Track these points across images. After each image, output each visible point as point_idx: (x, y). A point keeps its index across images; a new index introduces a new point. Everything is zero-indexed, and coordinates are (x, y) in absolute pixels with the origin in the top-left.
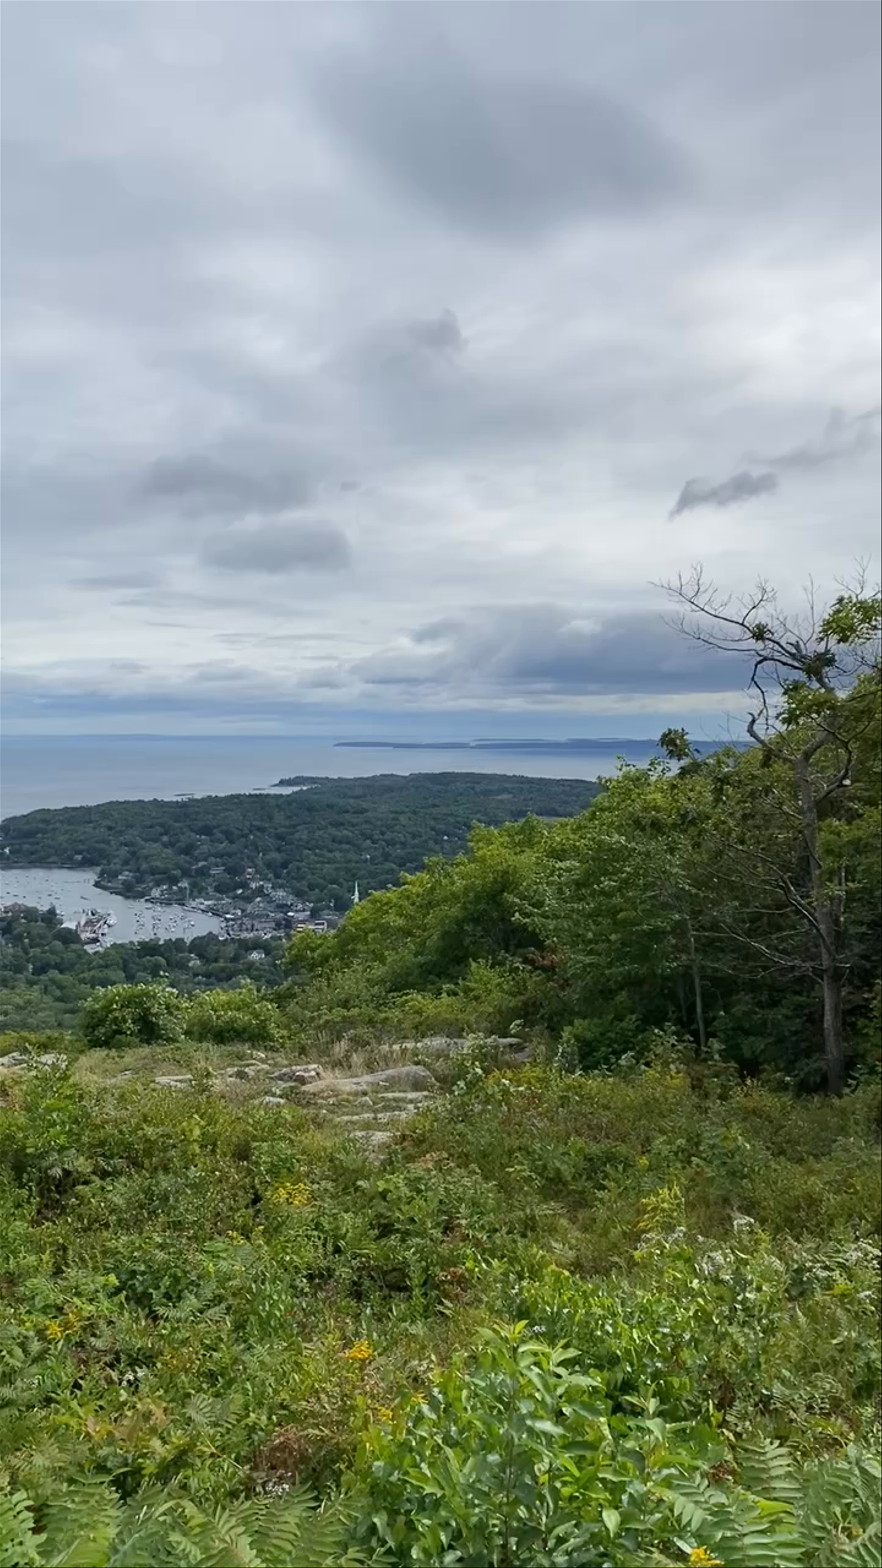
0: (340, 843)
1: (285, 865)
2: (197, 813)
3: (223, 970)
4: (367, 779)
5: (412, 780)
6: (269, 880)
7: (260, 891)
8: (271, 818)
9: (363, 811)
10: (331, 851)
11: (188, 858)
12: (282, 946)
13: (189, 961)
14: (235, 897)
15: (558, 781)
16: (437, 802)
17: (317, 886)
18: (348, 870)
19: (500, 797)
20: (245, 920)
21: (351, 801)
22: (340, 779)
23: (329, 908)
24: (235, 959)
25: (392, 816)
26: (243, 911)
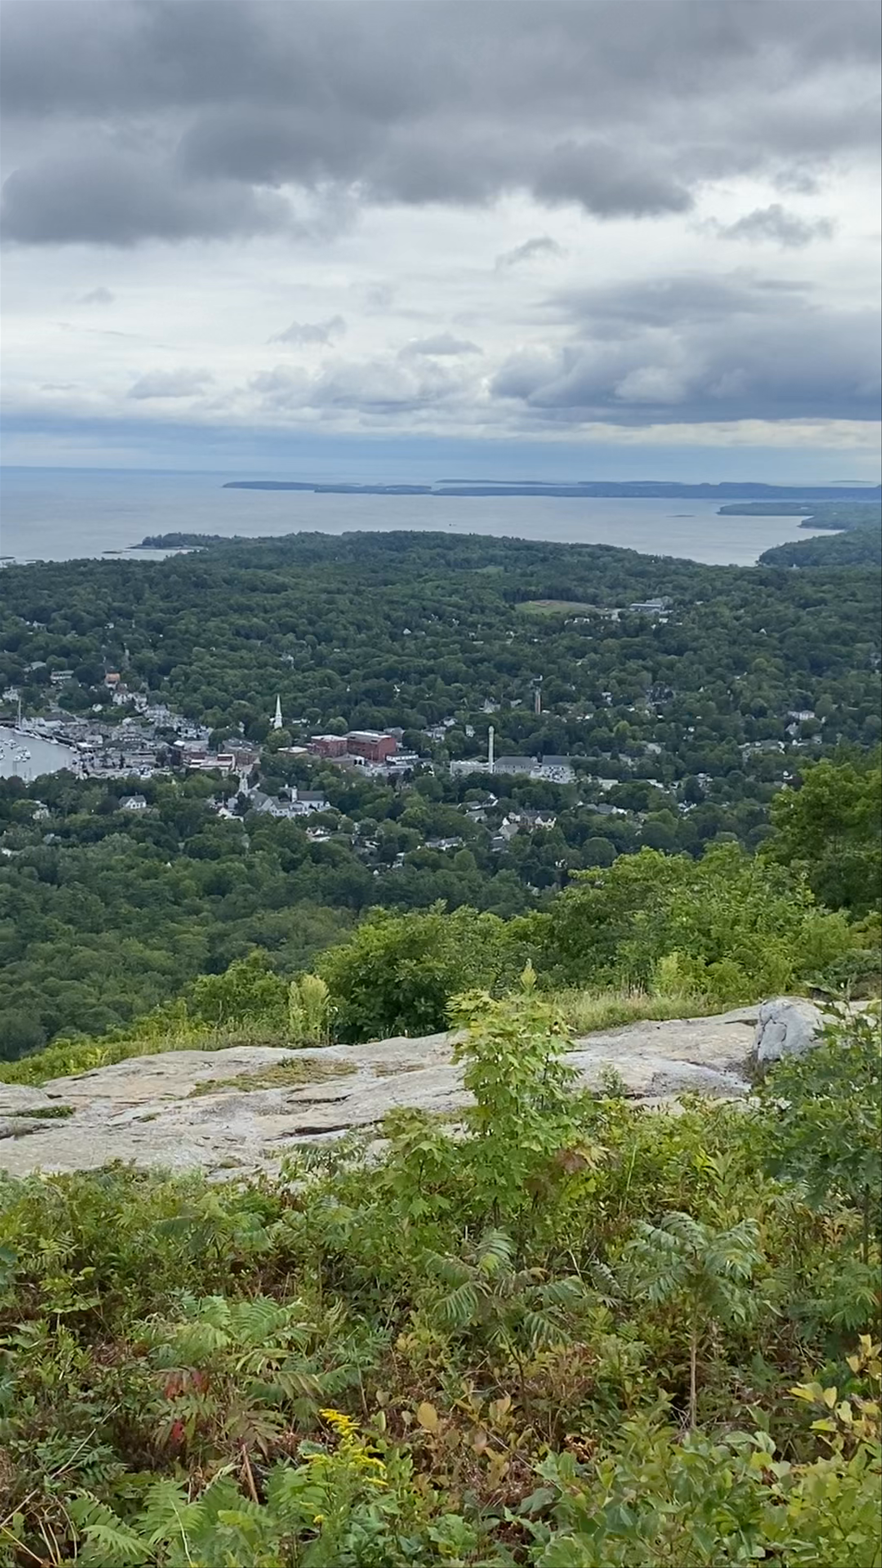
0: (248, 637)
1: (165, 670)
2: (24, 587)
3: (86, 825)
4: (280, 539)
5: (351, 542)
6: (143, 692)
7: (129, 709)
8: (139, 599)
9: (280, 588)
10: (233, 649)
11: (14, 655)
12: (171, 790)
13: (33, 811)
14: (92, 716)
15: (573, 546)
16: (391, 576)
17: (217, 702)
18: (261, 679)
19: (484, 571)
20: (110, 751)
21: (261, 572)
22: (238, 541)
23: (237, 735)
24: (104, 810)
25: (324, 596)
26: (105, 737)
